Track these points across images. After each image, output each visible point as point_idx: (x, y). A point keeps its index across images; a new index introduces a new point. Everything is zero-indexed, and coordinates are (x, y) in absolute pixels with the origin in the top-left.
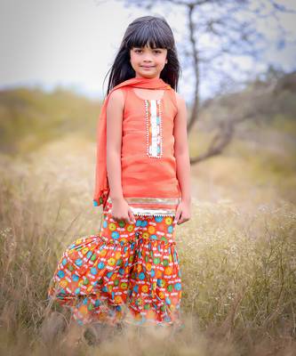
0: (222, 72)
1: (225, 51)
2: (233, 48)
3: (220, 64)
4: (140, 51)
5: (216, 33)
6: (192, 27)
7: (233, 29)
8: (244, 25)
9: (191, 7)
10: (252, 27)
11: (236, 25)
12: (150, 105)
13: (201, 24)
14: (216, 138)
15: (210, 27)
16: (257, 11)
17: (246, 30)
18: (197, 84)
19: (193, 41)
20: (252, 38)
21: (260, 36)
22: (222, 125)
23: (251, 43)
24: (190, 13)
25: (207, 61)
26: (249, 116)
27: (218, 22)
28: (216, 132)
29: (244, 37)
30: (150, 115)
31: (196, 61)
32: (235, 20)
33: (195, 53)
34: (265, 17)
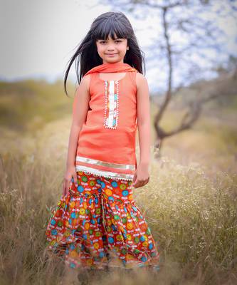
0: (191, 62)
1: (193, 45)
2: (200, 43)
3: (189, 55)
4: (104, 42)
5: (185, 30)
6: (165, 25)
7: (199, 27)
8: (208, 23)
9: (165, 9)
10: (214, 25)
11: (201, 24)
12: (109, 85)
13: (173, 23)
14: (187, 115)
15: (181, 25)
16: (218, 12)
17: (210, 27)
18: (171, 71)
19: (167, 37)
20: (215, 34)
21: (222, 32)
22: (191, 104)
23: (214, 39)
24: (164, 15)
25: (179, 53)
26: (213, 97)
27: (187, 21)
28: (187, 110)
29: (209, 34)
30: (108, 93)
31: (170, 53)
32: (200, 20)
33: (169, 47)
34: (225, 16)
